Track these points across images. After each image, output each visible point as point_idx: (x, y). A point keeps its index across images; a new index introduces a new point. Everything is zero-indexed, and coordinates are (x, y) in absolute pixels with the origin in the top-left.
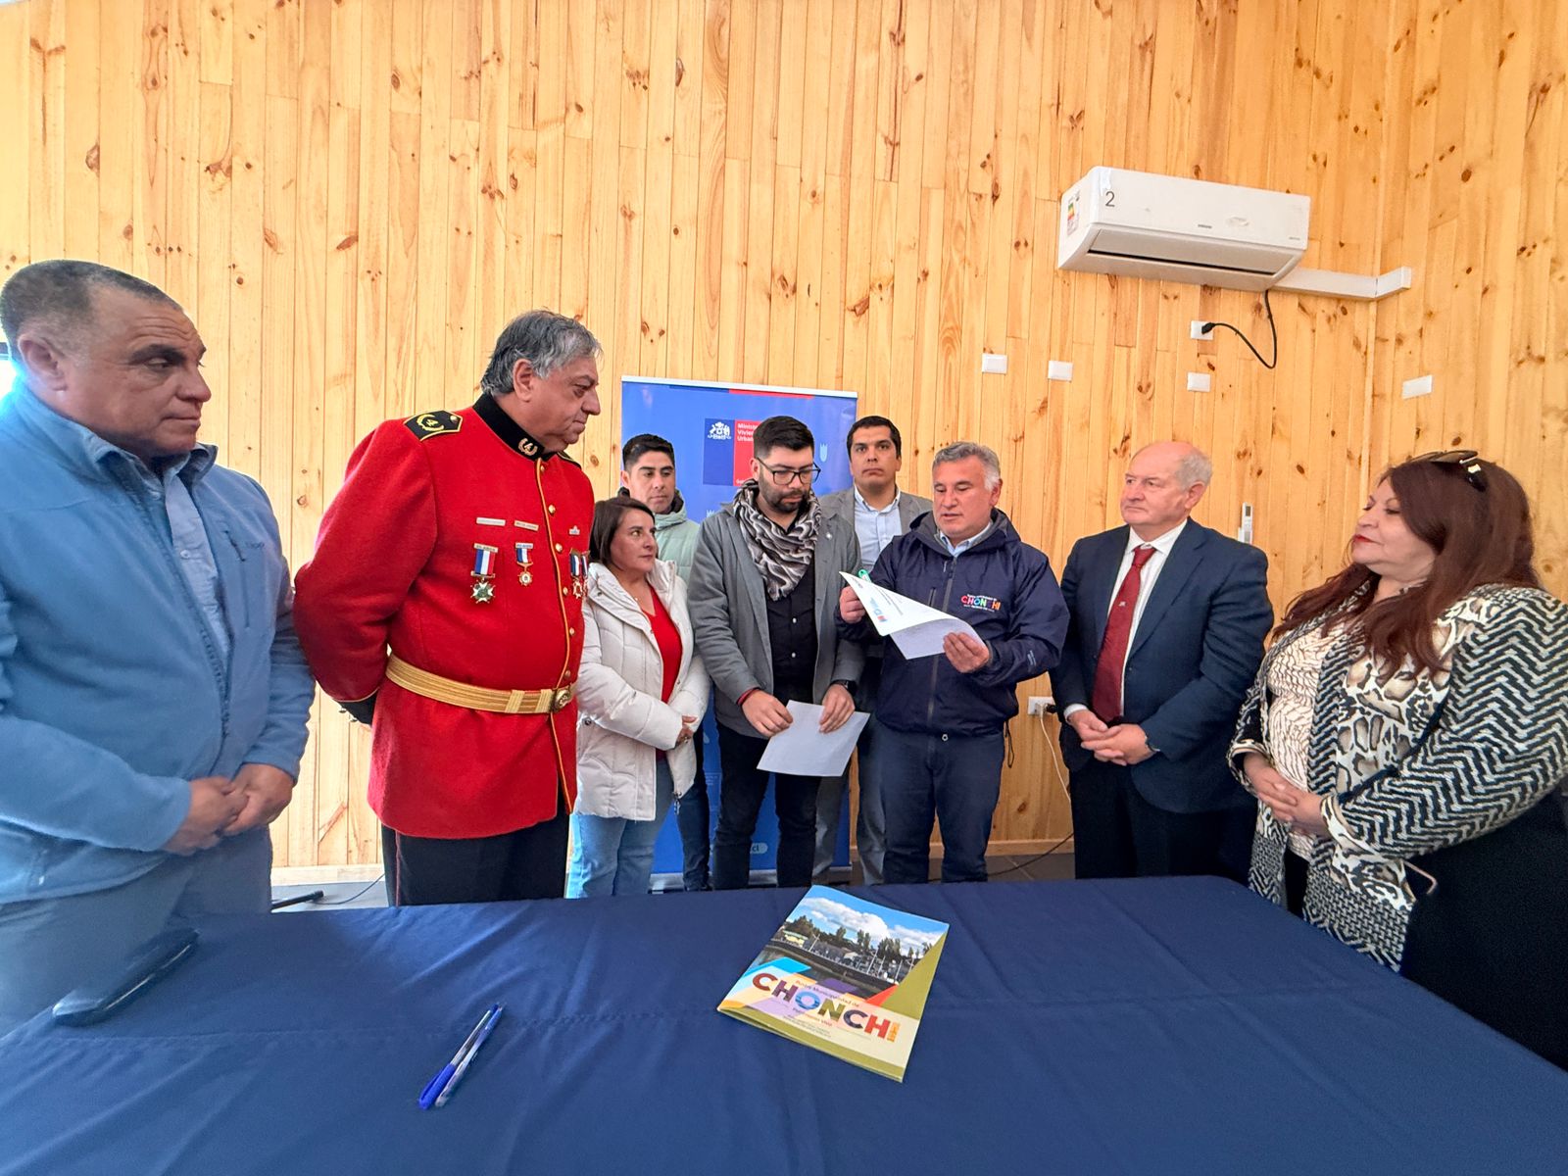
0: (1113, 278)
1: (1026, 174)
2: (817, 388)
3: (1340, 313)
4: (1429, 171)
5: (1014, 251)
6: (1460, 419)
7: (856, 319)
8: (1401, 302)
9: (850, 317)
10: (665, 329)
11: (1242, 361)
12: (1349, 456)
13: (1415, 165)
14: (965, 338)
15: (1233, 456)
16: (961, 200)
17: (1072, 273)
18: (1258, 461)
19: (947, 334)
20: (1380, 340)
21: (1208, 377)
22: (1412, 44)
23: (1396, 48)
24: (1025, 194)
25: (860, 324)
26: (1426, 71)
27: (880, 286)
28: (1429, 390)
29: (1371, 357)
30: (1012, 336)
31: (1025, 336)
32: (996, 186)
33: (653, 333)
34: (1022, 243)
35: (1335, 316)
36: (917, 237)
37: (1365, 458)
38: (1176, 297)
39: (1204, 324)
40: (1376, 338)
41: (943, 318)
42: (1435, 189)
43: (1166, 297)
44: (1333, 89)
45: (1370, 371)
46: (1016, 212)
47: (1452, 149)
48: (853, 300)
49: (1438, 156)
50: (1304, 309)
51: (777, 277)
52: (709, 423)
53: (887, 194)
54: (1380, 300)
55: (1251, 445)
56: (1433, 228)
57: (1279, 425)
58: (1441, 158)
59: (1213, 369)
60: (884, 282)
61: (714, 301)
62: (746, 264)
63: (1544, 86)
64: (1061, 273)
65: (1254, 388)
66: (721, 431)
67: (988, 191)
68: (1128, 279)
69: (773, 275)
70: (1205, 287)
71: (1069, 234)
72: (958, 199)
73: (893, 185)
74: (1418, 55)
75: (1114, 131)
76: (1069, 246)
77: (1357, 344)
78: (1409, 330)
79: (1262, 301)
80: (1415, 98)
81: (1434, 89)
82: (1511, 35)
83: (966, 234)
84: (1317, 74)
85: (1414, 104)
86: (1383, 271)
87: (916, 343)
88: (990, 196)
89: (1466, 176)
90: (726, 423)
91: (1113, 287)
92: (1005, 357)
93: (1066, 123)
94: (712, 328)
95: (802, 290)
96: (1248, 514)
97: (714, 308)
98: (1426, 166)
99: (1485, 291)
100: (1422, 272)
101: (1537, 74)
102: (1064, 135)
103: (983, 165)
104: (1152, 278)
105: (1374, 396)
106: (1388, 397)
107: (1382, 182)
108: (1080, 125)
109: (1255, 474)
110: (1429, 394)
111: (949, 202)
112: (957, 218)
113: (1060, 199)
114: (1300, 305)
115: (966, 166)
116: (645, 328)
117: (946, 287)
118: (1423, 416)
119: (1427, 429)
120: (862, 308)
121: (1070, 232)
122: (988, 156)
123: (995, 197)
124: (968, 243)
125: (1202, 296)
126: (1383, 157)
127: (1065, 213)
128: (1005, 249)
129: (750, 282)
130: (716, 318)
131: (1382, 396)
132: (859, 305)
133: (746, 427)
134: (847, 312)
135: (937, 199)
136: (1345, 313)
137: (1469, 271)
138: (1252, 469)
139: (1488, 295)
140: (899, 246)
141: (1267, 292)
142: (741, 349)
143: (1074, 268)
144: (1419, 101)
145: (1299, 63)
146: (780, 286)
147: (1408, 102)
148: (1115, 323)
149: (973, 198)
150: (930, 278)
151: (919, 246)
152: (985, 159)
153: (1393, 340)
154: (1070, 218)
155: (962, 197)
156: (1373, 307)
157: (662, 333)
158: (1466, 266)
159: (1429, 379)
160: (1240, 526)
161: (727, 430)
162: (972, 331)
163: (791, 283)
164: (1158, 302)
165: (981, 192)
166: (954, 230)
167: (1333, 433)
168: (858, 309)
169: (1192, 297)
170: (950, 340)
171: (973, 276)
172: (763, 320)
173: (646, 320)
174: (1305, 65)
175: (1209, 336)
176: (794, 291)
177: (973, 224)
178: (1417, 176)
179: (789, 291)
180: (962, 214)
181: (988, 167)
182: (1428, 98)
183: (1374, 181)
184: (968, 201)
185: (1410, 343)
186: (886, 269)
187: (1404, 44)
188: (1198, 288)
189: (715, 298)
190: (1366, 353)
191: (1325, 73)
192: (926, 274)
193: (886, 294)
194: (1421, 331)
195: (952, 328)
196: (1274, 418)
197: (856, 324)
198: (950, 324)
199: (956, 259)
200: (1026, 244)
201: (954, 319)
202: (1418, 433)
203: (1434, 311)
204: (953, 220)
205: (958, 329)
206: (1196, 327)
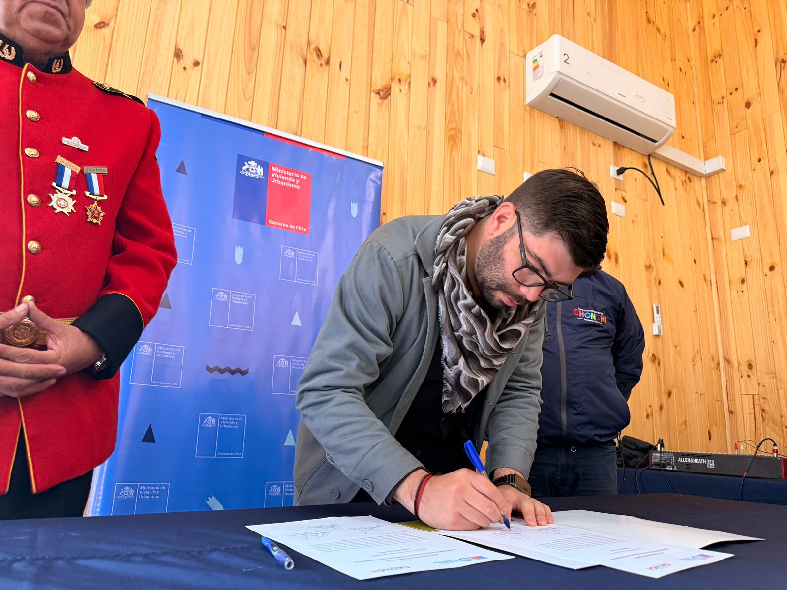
0: (561, 121)
1: (502, 31)
2: (346, 150)
3: (687, 181)
4: (725, 101)
5: (497, 83)
6: (771, 253)
7: (380, 101)
8: (721, 177)
9: (375, 99)
10: (200, 59)
11: (641, 200)
12: (705, 279)
13: (716, 97)
14: (464, 140)
15: (643, 268)
16: (459, 34)
17: (536, 111)
18: (657, 273)
19: (451, 133)
20: (711, 202)
21: (623, 206)
22: (702, 29)
23: (694, 30)
24: (502, 45)
25: (384, 106)
26: (713, 45)
27: (400, 80)
28: (749, 236)
29: (707, 212)
30: (497, 146)
31: (506, 148)
32: (482, 33)
33: (188, 61)
34: (502, 79)
35: (685, 182)
36: (428, 50)
37: (714, 282)
38: (599, 146)
39: (618, 168)
40: (708, 201)
41: (448, 119)
42: (730, 110)
43: (594, 144)
44: (667, 41)
45: (708, 222)
46: (497, 56)
47: (737, 89)
48: (378, 85)
49: (728, 94)
50: (669, 173)
51: (313, 46)
52: (242, 160)
53: (404, 12)
54: (708, 177)
55: (652, 261)
56: (733, 134)
57: (666, 249)
58: (731, 94)
59: (625, 201)
60: (403, 78)
61: (254, 49)
62: (285, 27)
63: (783, 60)
64: (528, 108)
65: (650, 221)
66: (254, 170)
67: (477, 34)
68: (571, 125)
69: (309, 44)
70: (615, 143)
71: (535, 80)
72: (457, 32)
73: (409, 7)
74: (707, 35)
75: (555, 23)
76: (535, 89)
77: (699, 203)
78: (729, 195)
79: (647, 162)
80: (710, 59)
81: (720, 55)
82: (759, 31)
83: (463, 60)
84: (658, 30)
85: (709, 62)
86: (706, 159)
87: (428, 134)
88: (478, 39)
89: (748, 105)
90: (259, 163)
91: (562, 128)
92: (494, 161)
93: (525, 7)
94: (249, 73)
95: (334, 63)
96: (658, 313)
97: (252, 56)
98: (723, 98)
99: (772, 173)
100: (731, 160)
101: (777, 53)
102: (524, 14)
103: (474, 16)
104: (584, 129)
105: (713, 239)
106: (722, 239)
107: (697, 104)
108: (534, 11)
109: (657, 283)
110: (749, 237)
111: (450, 33)
112: (456, 46)
113: (525, 55)
114: (667, 170)
115: (461, 11)
116: (178, 54)
117: (450, 96)
118: (747, 252)
119: (751, 260)
120: (385, 93)
121: (536, 78)
122: (477, 10)
123: (482, 40)
124: (465, 67)
125: (615, 150)
126: (696, 90)
127: (530, 66)
128: (490, 80)
129: (288, 43)
130: (253, 66)
131: (718, 239)
132: (382, 90)
133: (279, 171)
134: (373, 95)
135: (442, 27)
136: (690, 182)
137: (760, 160)
138: (655, 279)
139: (774, 175)
140: (414, 54)
141: (649, 155)
142: (276, 99)
143: (536, 107)
144: (712, 61)
145: (649, 21)
146: (315, 55)
147: (706, 61)
148: (564, 152)
149: (467, 36)
150: (438, 84)
151: (429, 57)
152: (475, 11)
153: (719, 202)
154: (535, 69)
155: (459, 32)
156: (703, 180)
157: (197, 64)
158: (757, 157)
159: (747, 227)
160: (654, 322)
161: (260, 170)
162: (469, 136)
163: (325, 55)
164: (589, 146)
165: (472, 33)
166: (454, 55)
167: (695, 261)
168: (381, 93)
169: (608, 148)
170: (453, 138)
171: (470, 93)
172: (298, 79)
173: (181, 47)
174: (652, 23)
175: (621, 177)
176: (328, 63)
177: (468, 55)
178: (718, 103)
179: (323, 63)
180: (460, 44)
181: (477, 18)
182: (717, 59)
183: (693, 103)
184: (464, 37)
185: (731, 204)
186: (404, 69)
187: (698, 28)
188: (612, 143)
189: (253, 47)
190: (704, 210)
191: (662, 31)
192: (435, 81)
193: (404, 87)
194: (737, 196)
195: (454, 129)
196: (663, 244)
197: (380, 105)
198: (453, 125)
199: (457, 76)
200: (505, 80)
201: (456, 123)
202: (746, 263)
203: (743, 184)
204: (453, 47)
205: (458, 130)
206: (613, 169)
